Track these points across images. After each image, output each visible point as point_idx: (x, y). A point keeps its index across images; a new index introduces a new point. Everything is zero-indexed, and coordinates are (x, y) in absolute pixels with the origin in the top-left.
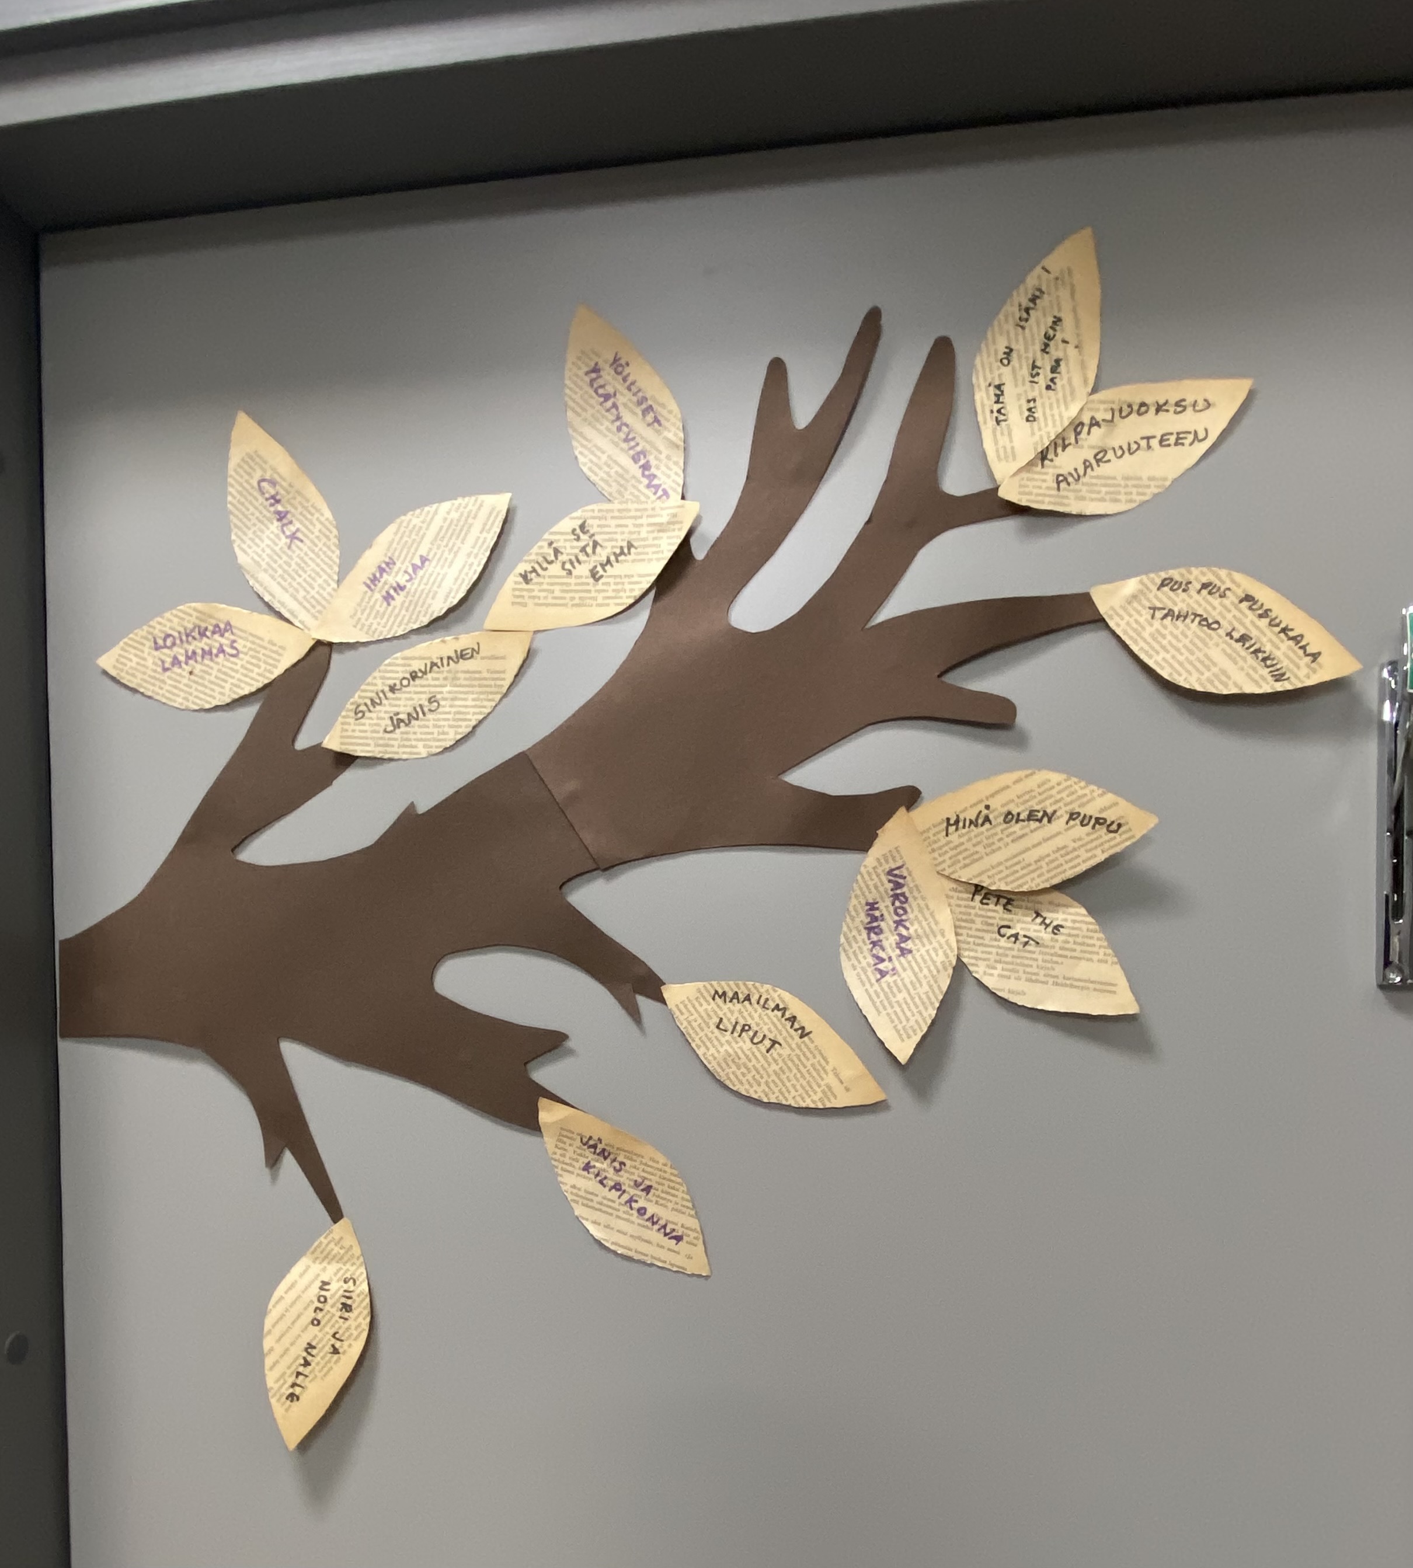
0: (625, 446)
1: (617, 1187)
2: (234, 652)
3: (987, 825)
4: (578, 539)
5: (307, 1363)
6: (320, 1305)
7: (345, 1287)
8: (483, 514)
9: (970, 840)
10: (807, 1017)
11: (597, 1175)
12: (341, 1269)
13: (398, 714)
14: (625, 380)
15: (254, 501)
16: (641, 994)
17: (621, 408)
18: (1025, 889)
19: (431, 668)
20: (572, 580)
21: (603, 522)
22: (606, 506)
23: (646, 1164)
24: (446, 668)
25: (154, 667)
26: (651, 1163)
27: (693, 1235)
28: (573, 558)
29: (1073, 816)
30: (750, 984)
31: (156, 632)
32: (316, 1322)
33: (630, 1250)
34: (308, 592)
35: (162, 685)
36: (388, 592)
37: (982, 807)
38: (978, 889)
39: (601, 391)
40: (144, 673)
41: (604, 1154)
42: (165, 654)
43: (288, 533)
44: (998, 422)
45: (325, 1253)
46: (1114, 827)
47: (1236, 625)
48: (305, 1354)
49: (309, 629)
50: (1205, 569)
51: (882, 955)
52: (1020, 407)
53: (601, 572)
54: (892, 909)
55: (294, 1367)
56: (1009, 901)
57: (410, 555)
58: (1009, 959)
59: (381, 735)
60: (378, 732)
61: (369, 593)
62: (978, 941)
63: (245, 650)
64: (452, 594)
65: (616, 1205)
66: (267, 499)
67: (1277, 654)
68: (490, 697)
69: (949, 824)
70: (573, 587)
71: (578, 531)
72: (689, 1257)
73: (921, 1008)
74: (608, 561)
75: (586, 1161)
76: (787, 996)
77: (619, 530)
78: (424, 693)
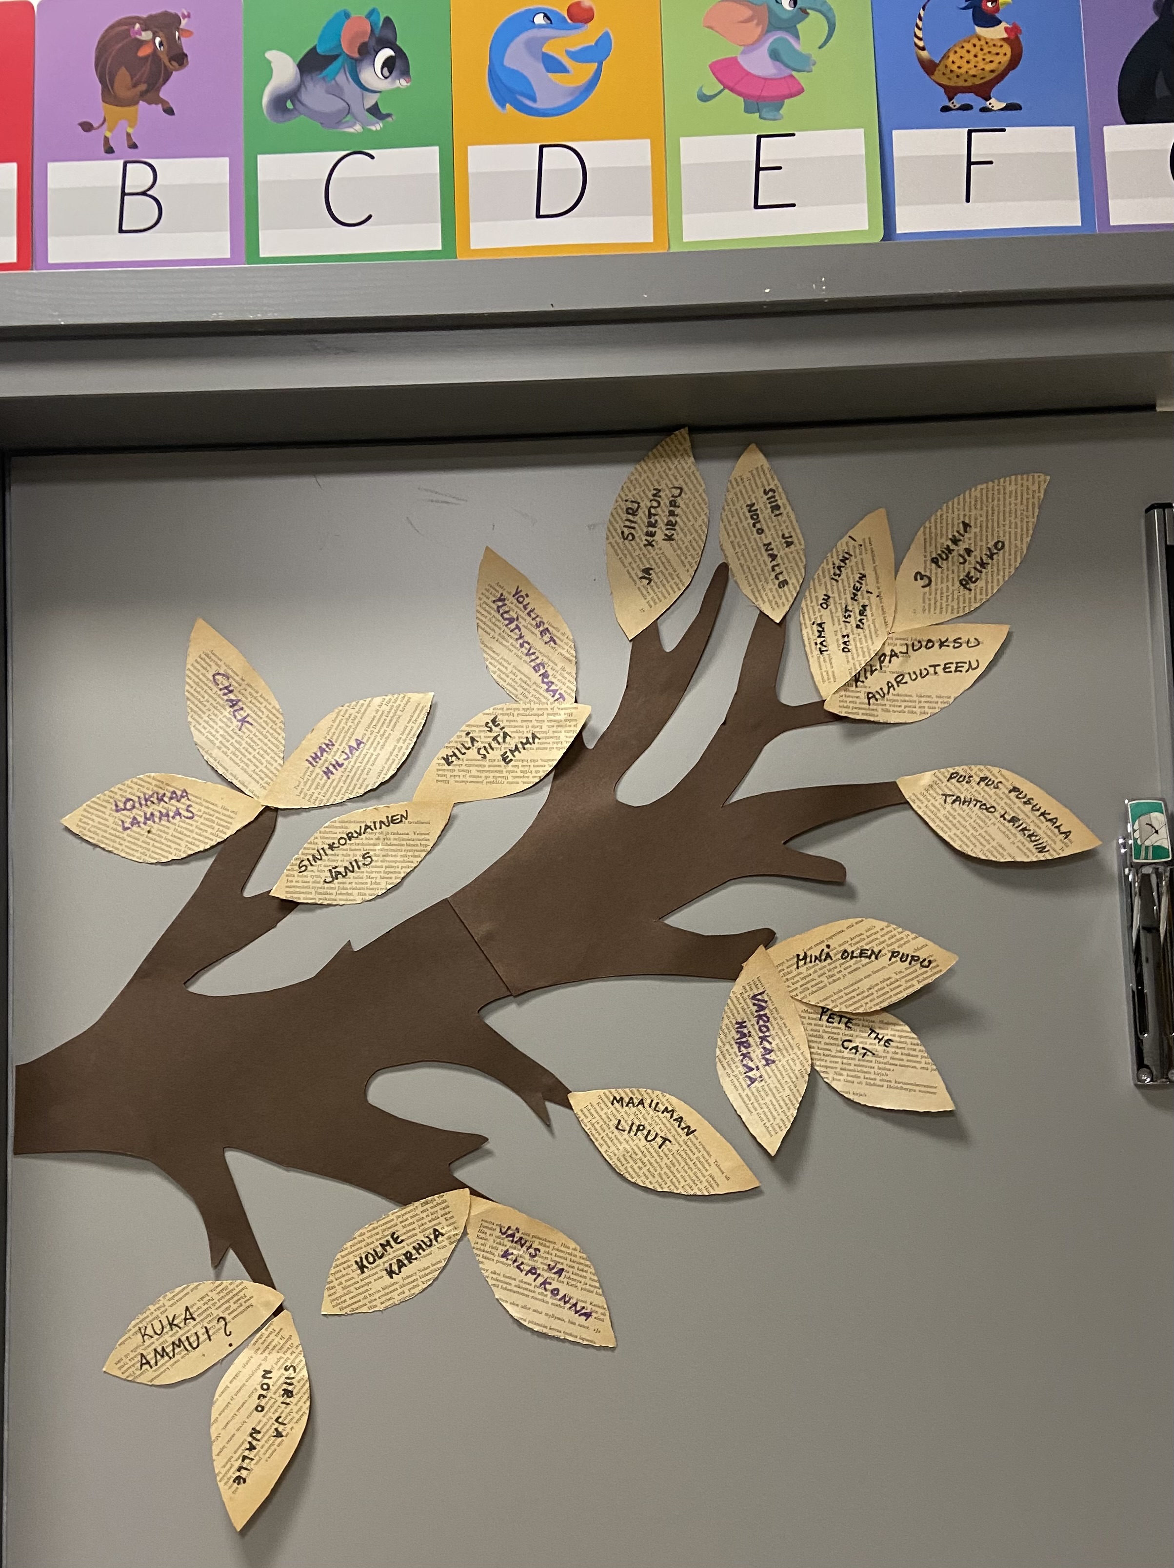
0: (528, 659)
1: (533, 1271)
2: (190, 815)
3: (829, 961)
4: (491, 731)
5: (252, 1448)
6: (264, 1393)
7: (287, 1374)
8: (410, 708)
9: (815, 971)
10: (692, 1118)
11: (515, 1261)
12: (281, 1358)
13: (336, 867)
14: (525, 607)
15: (209, 691)
16: (551, 1101)
17: (523, 629)
18: (860, 1011)
19: (365, 830)
20: (486, 763)
21: (511, 718)
22: (515, 706)
23: (558, 1250)
24: (378, 830)
25: (115, 826)
26: (562, 1249)
27: (600, 1311)
28: (487, 745)
29: (894, 954)
30: (642, 1090)
31: (117, 797)
32: (260, 1409)
33: (546, 1327)
34: (257, 767)
35: (122, 842)
36: (327, 768)
37: (823, 946)
38: (824, 1010)
39: (506, 616)
40: (106, 831)
41: (521, 1242)
42: (125, 815)
43: (239, 718)
44: (821, 652)
45: (266, 1344)
46: (926, 963)
47: (1008, 810)
48: (250, 1439)
49: (258, 797)
50: (982, 767)
51: (751, 1064)
52: (838, 640)
53: (511, 757)
54: (757, 1027)
55: (240, 1452)
56: (850, 1020)
57: (347, 738)
58: (852, 1067)
59: (321, 885)
60: (319, 883)
61: (312, 768)
62: (827, 1053)
63: (200, 814)
64: (384, 772)
65: (532, 1288)
66: (221, 690)
67: (1039, 832)
68: (416, 853)
69: (798, 959)
70: (486, 768)
71: (491, 724)
72: (598, 1331)
73: (785, 1108)
74: (517, 748)
75: (505, 1249)
76: (673, 1099)
77: (525, 724)
78: (360, 850)
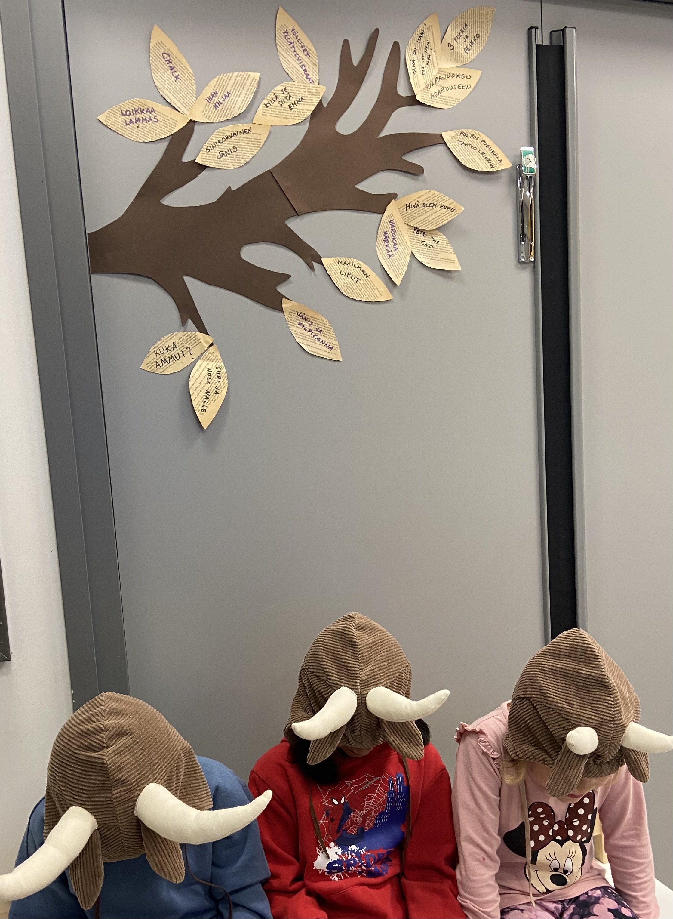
0: (298, 62)
1: (310, 331)
2: (156, 120)
3: (418, 207)
4: (284, 94)
5: (207, 398)
6: (209, 377)
7: (217, 370)
8: (250, 80)
9: (413, 212)
10: (368, 271)
11: (303, 327)
12: (214, 364)
13: (222, 151)
14: (296, 38)
15: (161, 61)
16: (314, 261)
17: (296, 48)
18: (429, 229)
19: (233, 135)
20: (282, 108)
21: (292, 89)
22: (293, 83)
23: (320, 322)
24: (239, 136)
25: (122, 123)
26: (321, 322)
27: (336, 346)
28: (282, 100)
29: (442, 206)
30: (349, 258)
31: (122, 108)
32: (209, 383)
33: (316, 353)
34: (185, 100)
35: (126, 130)
36: (215, 104)
37: (416, 201)
38: (415, 228)
39: (289, 40)
40: (118, 125)
41: (306, 319)
42: (126, 118)
43: (175, 76)
44: (414, 73)
45: (207, 358)
46: (453, 210)
47: (481, 149)
48: (206, 395)
49: (186, 115)
50: (472, 130)
51: (389, 250)
52: (420, 69)
53: (292, 107)
54: (391, 234)
55: (202, 399)
56: (424, 233)
57: (223, 91)
58: (425, 252)
59: (216, 159)
60: (215, 158)
61: (208, 104)
62: (416, 246)
63: (161, 120)
64: (241, 108)
65: (310, 337)
66: (166, 61)
67: (491, 159)
68: (256, 148)
69: (407, 206)
70: (283, 111)
71: (284, 91)
72: (335, 355)
73: (402, 267)
74: (295, 103)
75: (299, 322)
76: (361, 263)
77: (298, 92)
78: (231, 144)
